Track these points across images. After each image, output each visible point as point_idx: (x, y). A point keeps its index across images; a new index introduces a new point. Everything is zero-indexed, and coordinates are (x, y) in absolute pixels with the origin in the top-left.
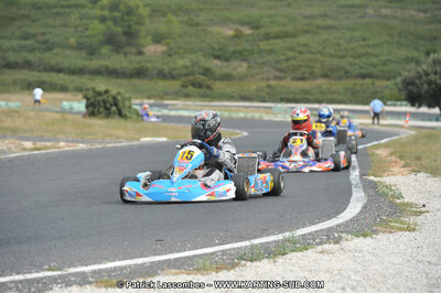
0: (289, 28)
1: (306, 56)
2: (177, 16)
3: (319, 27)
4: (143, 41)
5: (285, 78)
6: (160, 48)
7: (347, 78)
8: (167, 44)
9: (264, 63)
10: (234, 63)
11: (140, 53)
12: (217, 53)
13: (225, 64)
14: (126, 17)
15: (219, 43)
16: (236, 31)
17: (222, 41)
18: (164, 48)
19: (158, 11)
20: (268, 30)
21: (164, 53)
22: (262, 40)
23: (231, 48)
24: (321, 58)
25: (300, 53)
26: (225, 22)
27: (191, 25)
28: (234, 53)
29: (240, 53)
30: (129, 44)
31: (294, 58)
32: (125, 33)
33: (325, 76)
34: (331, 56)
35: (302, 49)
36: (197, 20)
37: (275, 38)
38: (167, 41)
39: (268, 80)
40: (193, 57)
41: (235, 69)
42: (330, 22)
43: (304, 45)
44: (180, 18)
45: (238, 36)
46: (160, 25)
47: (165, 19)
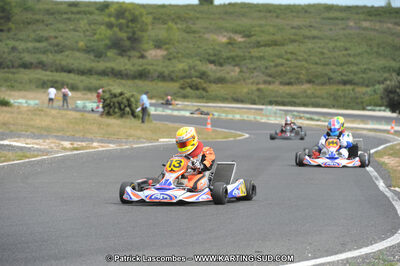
0: (278, 37)
1: (293, 63)
2: (176, 23)
3: (305, 37)
4: (145, 46)
5: (274, 82)
6: (160, 53)
7: (330, 84)
8: (167, 49)
9: (255, 69)
10: (227, 68)
11: (142, 57)
12: (212, 58)
13: (219, 68)
14: (130, 24)
15: (214, 49)
16: (230, 38)
17: (217, 48)
18: (165, 53)
19: (159, 19)
20: (259, 39)
21: (164, 57)
22: (253, 47)
23: (225, 54)
24: (306, 65)
25: (288, 60)
26: (219, 30)
27: (188, 33)
28: (228, 58)
29: (233, 58)
30: (133, 49)
31: (282, 65)
32: (129, 39)
33: (309, 82)
34: (316, 63)
35: (289, 56)
36: (194, 28)
37: (265, 45)
38: (167, 46)
39: (258, 84)
40: (190, 61)
41: (228, 73)
42: (315, 33)
43: (292, 53)
44: (179, 26)
45: (231, 43)
46: (160, 32)
47: (165, 26)
